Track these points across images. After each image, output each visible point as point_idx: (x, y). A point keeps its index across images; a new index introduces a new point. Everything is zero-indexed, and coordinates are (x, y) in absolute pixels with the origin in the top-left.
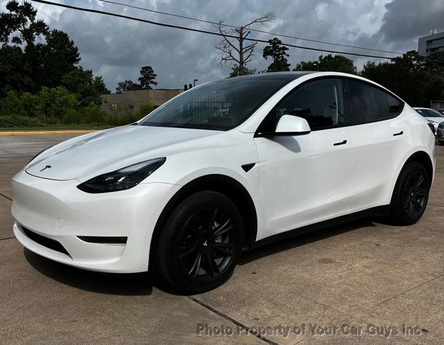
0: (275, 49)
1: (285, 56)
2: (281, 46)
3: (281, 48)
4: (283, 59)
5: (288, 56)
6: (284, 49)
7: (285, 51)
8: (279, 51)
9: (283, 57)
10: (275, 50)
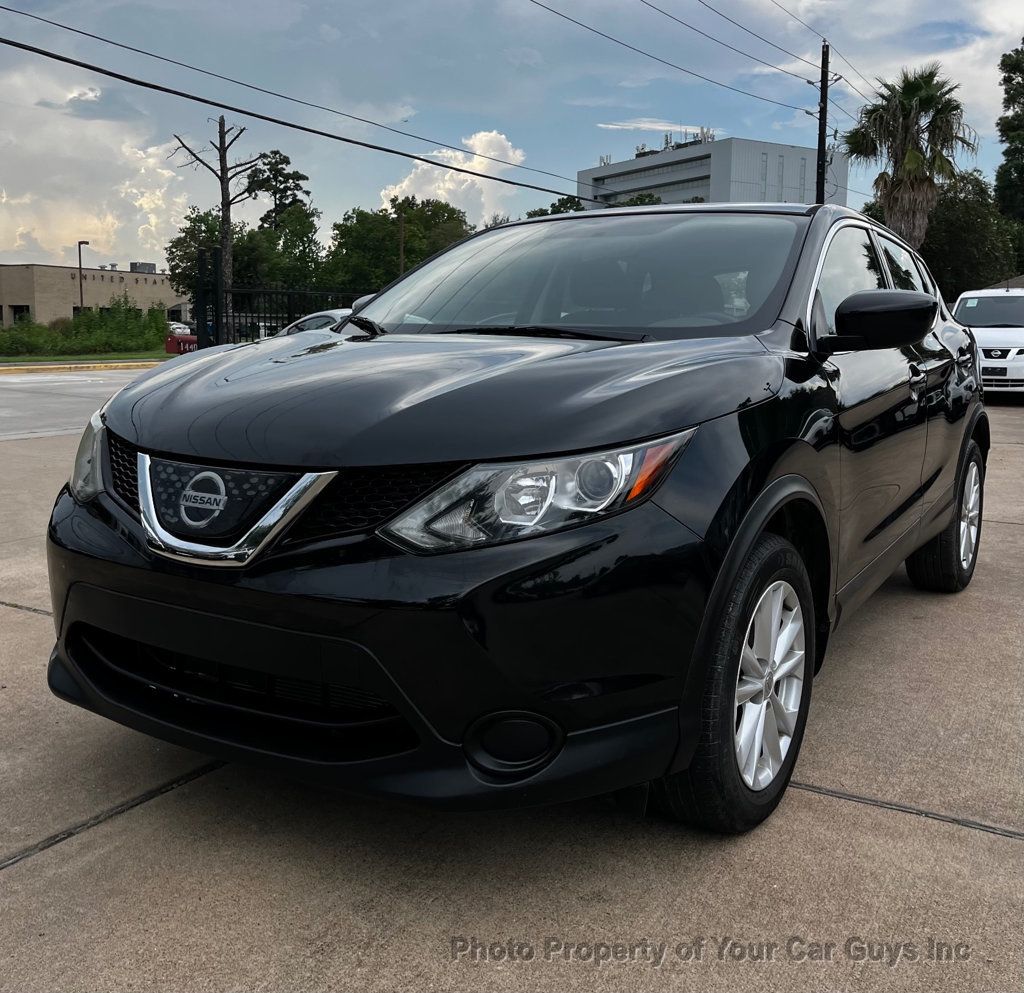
0: (273, 176)
1: (300, 195)
2: (289, 170)
3: (288, 177)
4: (295, 201)
5: (307, 193)
6: (297, 176)
7: (301, 182)
8: (285, 182)
9: (295, 196)
10: (275, 178)
